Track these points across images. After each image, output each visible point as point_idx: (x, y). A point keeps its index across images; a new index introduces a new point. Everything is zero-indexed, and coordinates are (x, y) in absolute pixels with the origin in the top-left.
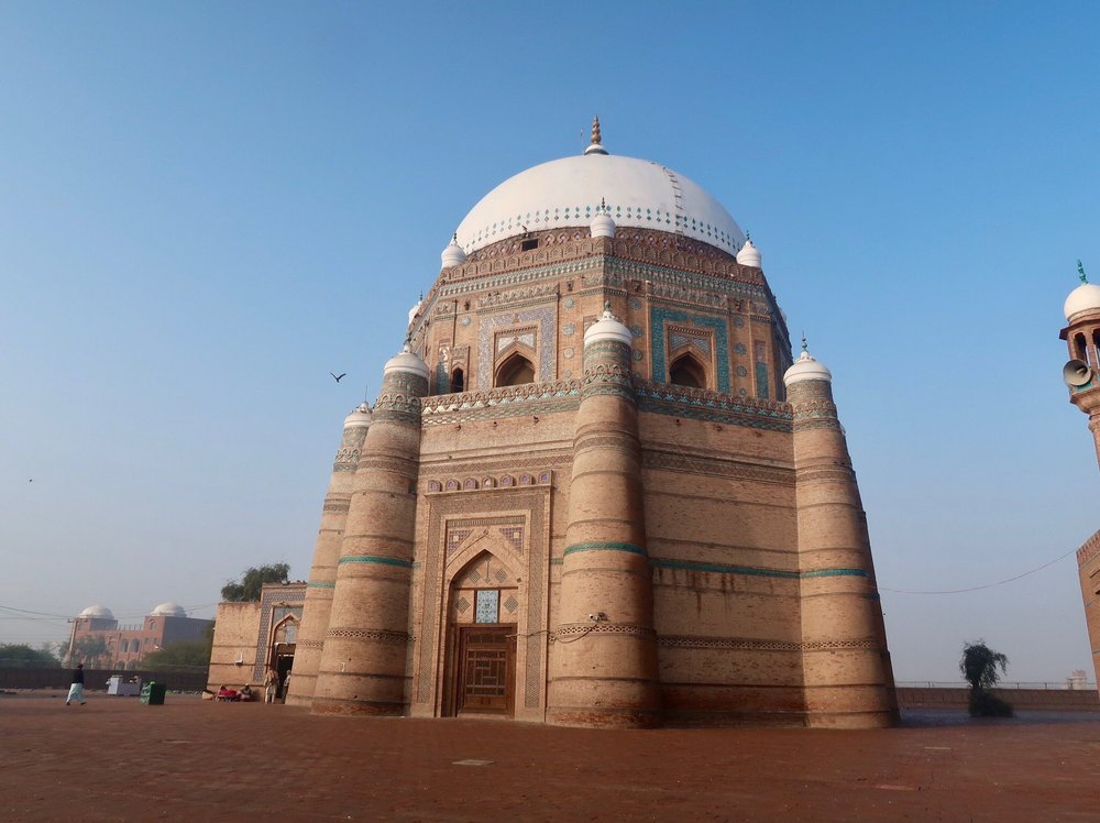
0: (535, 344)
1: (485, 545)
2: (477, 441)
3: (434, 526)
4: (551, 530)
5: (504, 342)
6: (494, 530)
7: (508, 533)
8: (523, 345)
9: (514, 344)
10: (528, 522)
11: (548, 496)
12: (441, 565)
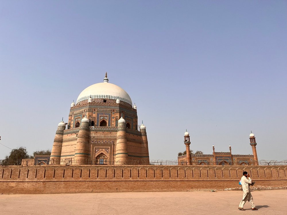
0: (107, 119)
1: (102, 152)
2: (100, 135)
3: (93, 148)
4: (113, 150)
5: (102, 118)
6: (104, 150)
7: (106, 150)
8: (105, 119)
9: (103, 118)
10: (110, 149)
11: (113, 145)
12: (94, 155)
